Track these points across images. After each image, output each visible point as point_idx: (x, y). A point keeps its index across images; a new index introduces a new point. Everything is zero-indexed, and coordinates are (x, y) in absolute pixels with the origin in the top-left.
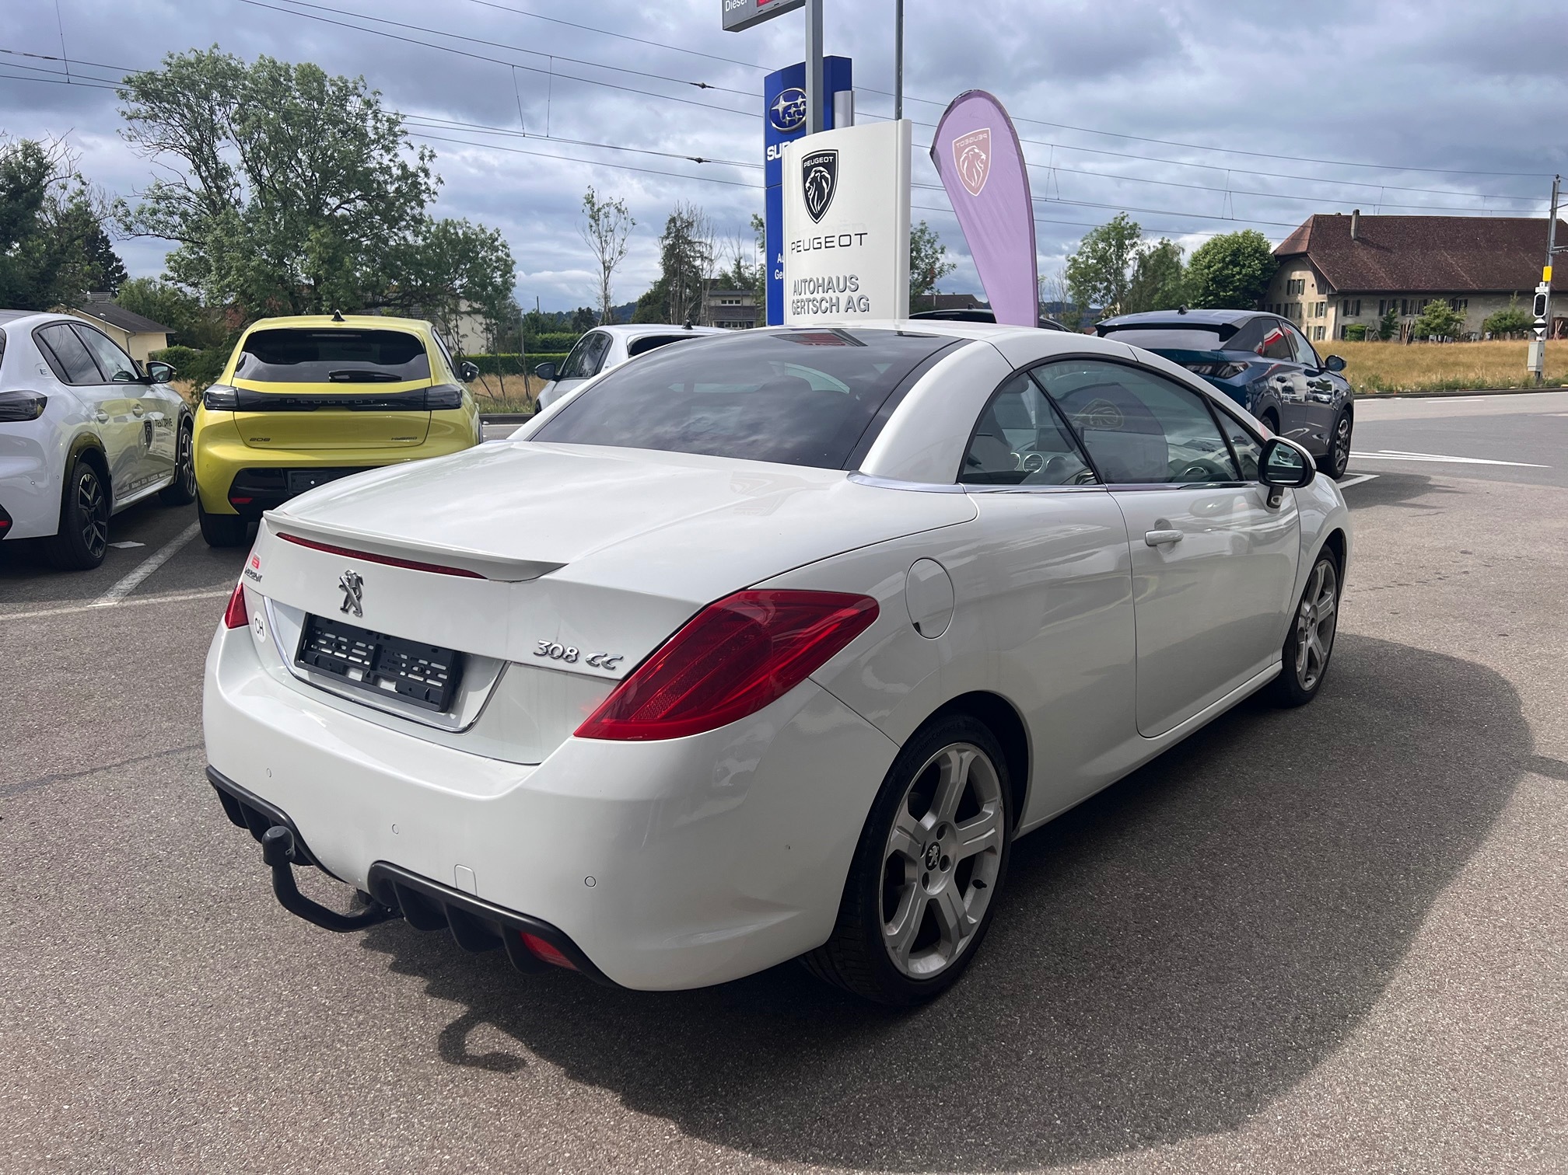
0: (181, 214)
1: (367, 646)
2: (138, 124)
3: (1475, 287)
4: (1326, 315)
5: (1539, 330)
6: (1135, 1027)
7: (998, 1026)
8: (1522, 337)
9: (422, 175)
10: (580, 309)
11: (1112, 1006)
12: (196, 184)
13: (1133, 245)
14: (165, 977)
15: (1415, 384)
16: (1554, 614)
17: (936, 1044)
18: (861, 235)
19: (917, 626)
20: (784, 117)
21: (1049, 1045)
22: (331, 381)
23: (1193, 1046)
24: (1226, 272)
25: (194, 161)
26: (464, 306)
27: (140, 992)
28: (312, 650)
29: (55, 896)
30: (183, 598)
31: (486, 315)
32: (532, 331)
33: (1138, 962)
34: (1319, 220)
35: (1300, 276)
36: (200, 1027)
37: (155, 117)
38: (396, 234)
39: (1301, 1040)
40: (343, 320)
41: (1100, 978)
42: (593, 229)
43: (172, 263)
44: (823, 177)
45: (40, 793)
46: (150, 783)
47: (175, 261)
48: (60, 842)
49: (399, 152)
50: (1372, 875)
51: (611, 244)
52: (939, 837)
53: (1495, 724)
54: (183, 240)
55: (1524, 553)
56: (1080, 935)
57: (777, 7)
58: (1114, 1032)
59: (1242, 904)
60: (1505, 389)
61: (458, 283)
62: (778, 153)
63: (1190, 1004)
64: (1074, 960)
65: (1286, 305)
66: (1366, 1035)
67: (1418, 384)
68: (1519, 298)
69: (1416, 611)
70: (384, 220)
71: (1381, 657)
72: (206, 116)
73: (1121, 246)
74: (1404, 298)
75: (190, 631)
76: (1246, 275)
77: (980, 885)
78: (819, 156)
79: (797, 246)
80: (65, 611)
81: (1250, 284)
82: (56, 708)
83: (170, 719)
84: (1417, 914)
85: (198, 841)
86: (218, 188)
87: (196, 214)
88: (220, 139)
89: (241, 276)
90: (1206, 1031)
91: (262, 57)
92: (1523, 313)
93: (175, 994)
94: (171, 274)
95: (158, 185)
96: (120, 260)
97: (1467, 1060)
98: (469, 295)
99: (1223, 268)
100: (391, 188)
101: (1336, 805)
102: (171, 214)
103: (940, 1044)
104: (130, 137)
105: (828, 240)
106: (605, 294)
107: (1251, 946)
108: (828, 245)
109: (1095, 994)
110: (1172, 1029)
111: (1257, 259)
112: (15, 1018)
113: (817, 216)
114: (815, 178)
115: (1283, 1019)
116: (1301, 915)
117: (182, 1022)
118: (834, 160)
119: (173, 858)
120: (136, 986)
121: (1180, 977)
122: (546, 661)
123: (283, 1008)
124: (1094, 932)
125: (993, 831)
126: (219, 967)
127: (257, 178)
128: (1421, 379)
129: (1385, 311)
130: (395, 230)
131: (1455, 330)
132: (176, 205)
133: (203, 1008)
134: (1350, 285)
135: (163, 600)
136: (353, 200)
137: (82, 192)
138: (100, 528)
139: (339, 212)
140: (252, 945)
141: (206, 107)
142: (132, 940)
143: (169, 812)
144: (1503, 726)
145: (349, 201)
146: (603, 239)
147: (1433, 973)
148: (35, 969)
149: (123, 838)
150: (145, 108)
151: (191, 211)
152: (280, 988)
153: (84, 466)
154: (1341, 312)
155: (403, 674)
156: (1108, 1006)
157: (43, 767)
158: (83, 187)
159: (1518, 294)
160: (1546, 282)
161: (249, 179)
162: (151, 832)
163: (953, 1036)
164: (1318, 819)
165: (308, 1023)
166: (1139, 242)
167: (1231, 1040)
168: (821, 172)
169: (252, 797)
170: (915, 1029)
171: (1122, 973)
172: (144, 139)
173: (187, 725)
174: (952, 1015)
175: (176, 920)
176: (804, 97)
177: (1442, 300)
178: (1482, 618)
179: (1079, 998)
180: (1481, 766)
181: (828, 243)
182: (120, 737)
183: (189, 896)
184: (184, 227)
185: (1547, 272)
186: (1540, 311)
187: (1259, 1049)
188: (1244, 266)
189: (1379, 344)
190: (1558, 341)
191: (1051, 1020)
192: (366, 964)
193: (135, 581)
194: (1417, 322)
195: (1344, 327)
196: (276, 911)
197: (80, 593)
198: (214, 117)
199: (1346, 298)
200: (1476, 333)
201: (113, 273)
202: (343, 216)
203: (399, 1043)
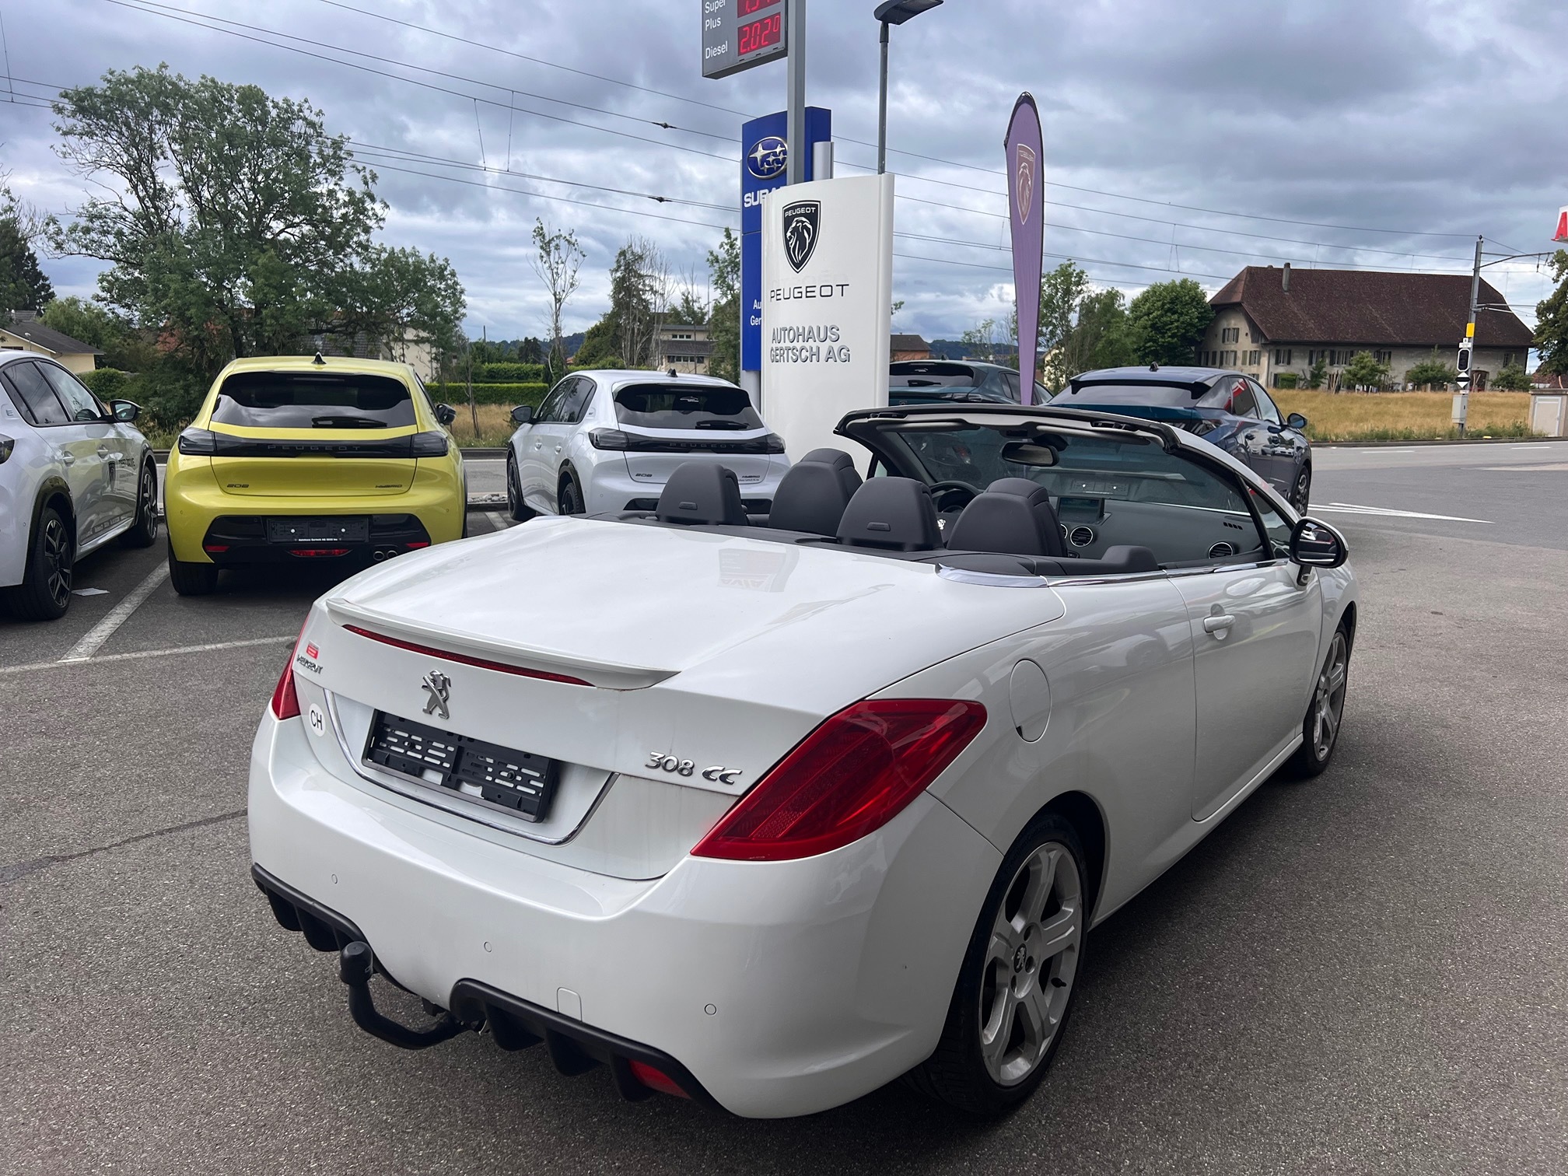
0: (116, 234)
1: (446, 747)
2: (73, 140)
3: (1398, 340)
4: (1259, 364)
5: (1462, 384)
6: (1226, 1132)
7: (1089, 1132)
8: (1442, 388)
9: (368, 200)
10: (526, 339)
11: (1197, 1109)
12: (133, 203)
13: (1079, 292)
14: (209, 1092)
15: (1348, 434)
16: (1533, 679)
17: (1031, 1154)
18: (842, 286)
19: (1019, 730)
20: (762, 165)
21: (1144, 1154)
22: (314, 427)
23: (1286, 1153)
24: (1165, 319)
25: (131, 181)
26: (410, 334)
27: (184, 1110)
28: (382, 748)
29: (73, 998)
30: (159, 653)
31: (432, 344)
32: (478, 360)
33: (1214, 1059)
34: (1251, 272)
35: (1235, 325)
36: (256, 1150)
37: (91, 134)
38: (342, 261)
39: (1390, 1143)
40: (325, 363)
41: (1180, 1077)
42: (544, 259)
43: (105, 284)
44: (805, 227)
45: (39, 878)
46: (157, 865)
47: (108, 282)
48: (68, 934)
49: (344, 176)
50: (1421, 960)
51: (563, 276)
52: (1025, 939)
53: (1503, 796)
54: (118, 260)
55: (1491, 614)
56: (1151, 1030)
57: (759, 57)
58: (1207, 1140)
59: (1303, 994)
60: (1430, 439)
61: (405, 311)
62: (755, 200)
63: (1275, 1106)
64: (1151, 1058)
65: (1222, 353)
66: (1451, 1136)
67: (1350, 433)
68: (1440, 351)
69: (1403, 674)
70: (329, 246)
71: (1381, 724)
72: (145, 135)
73: (1067, 292)
74: (1332, 349)
75: (172, 690)
76: (1183, 323)
77: (1058, 983)
78: (801, 206)
79: (776, 294)
80: (35, 667)
81: (1187, 331)
82: (41, 779)
83: (166, 791)
84: (1472, 1002)
85: (219, 932)
86: (156, 208)
87: (132, 234)
88: (158, 159)
89: (179, 298)
90: (1297, 1135)
91: (203, 77)
92: (1443, 366)
93: (223, 1111)
94: (103, 294)
95: (94, 203)
96: (47, 279)
97: (1552, 1160)
98: (415, 324)
99: (1162, 316)
100: (337, 214)
101: (1371, 884)
102: (105, 233)
103: (1034, 1154)
104: (64, 154)
105: (808, 289)
106: (556, 326)
107: (1321, 1040)
108: (809, 294)
109: (1178, 1095)
110: (1262, 1133)
111: (1195, 307)
112: (52, 1142)
113: (798, 266)
114: (796, 228)
115: (1368, 1120)
116: (1362, 1005)
117: (236, 1144)
118: (816, 210)
119: (195, 953)
120: (179, 1102)
121: (1259, 1075)
122: (659, 774)
123: (342, 1126)
124: (1164, 1025)
125: (1072, 928)
126: (266, 1079)
127: (197, 199)
128: (1353, 429)
129: (1314, 360)
130: (341, 256)
131: (1380, 380)
132: (112, 225)
133: (255, 1127)
134: (1283, 336)
135: (138, 655)
136: (298, 225)
137: (11, 209)
138: (64, 575)
139: (282, 236)
140: (297, 1053)
141: (146, 125)
142: (166, 1049)
143: (182, 899)
144: (1511, 798)
145: (293, 225)
146: (555, 270)
147: (1501, 1066)
148: (65, 1084)
149: (137, 929)
150: (81, 124)
151: (126, 231)
152: (336, 1103)
153: (51, 511)
154: (1273, 361)
155: (489, 778)
156: (1195, 1110)
157: (38, 848)
158: (12, 204)
159: (1439, 348)
160: (1469, 338)
161: (188, 199)
162: (166, 922)
163: (1046, 1146)
164: (1356, 899)
165: (372, 1144)
166: (1085, 289)
167: (1322, 1144)
168: (803, 222)
169: (311, 903)
170: (1006, 1138)
171: (1200, 1071)
172: (79, 156)
173: (186, 798)
174: (1040, 1122)
175: (210, 1025)
176: (782, 146)
177: (1367, 351)
178: (1467, 683)
179: (1163, 1100)
180: (1499, 840)
181: (809, 293)
182: (116, 812)
183: (219, 996)
184: (118, 247)
185: (1470, 329)
186: (1463, 366)
187: (1352, 1154)
188: (1181, 314)
189: (1309, 392)
190: (1476, 393)
191: (1140, 1125)
192: (424, 1072)
193: (104, 634)
194: (1344, 372)
195: (1276, 375)
196: (316, 1013)
197: (47, 646)
198: (153, 136)
199: (1278, 348)
200: (1399, 384)
201: (39, 291)
202: (287, 240)
203: (474, 1165)
